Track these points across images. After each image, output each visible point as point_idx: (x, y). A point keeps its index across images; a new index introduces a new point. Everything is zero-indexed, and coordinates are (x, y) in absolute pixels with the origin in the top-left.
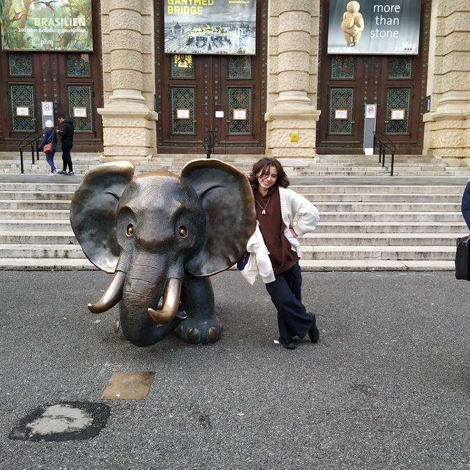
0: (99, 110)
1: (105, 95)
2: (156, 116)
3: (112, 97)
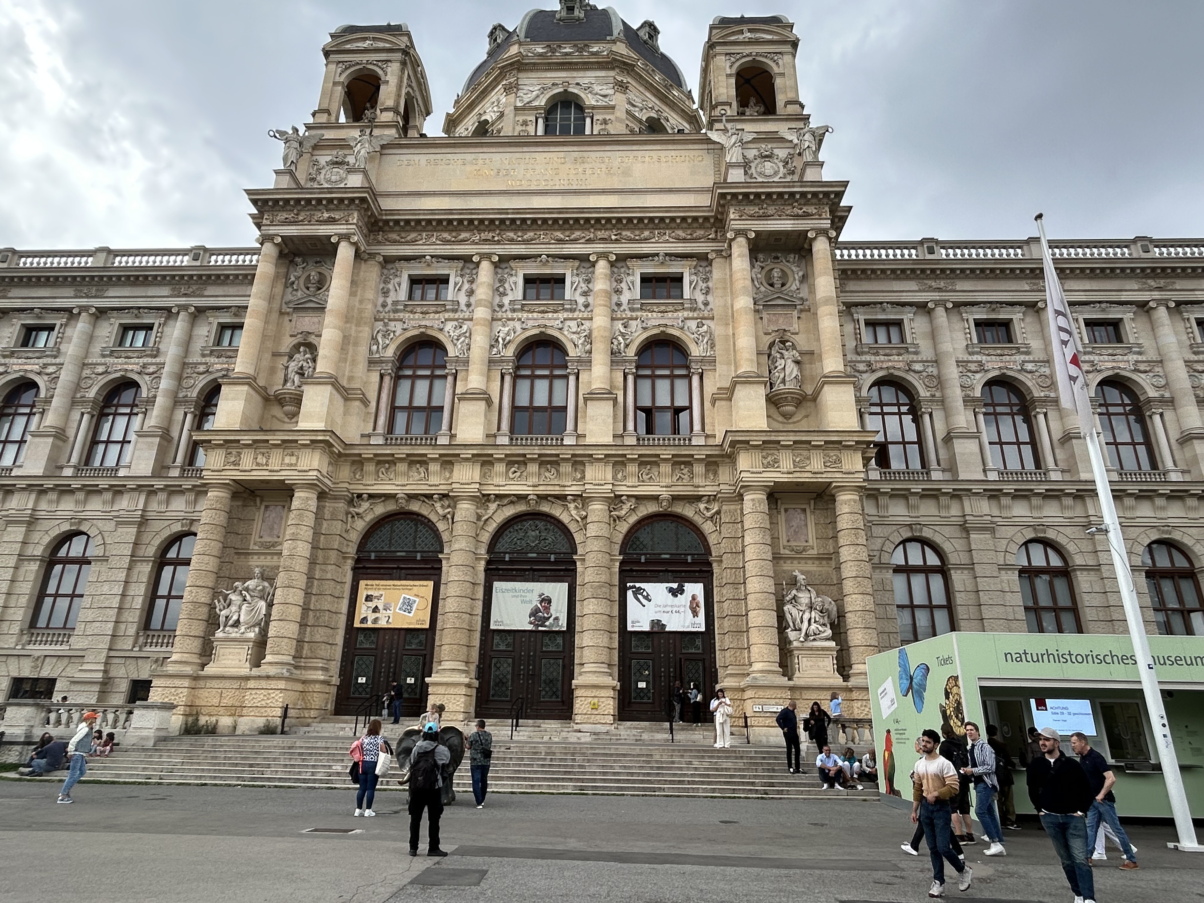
0: (427, 680)
1: (434, 664)
2: (476, 683)
3: (440, 668)
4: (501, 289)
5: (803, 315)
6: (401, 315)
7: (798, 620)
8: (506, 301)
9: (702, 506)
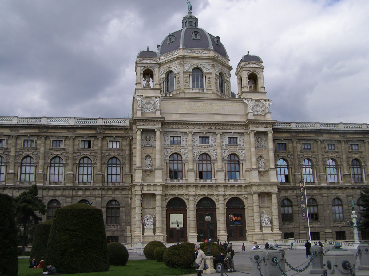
4: (194, 141)
5: (265, 150)
6: (170, 147)
7: (264, 220)
8: (196, 144)
9: (243, 196)
